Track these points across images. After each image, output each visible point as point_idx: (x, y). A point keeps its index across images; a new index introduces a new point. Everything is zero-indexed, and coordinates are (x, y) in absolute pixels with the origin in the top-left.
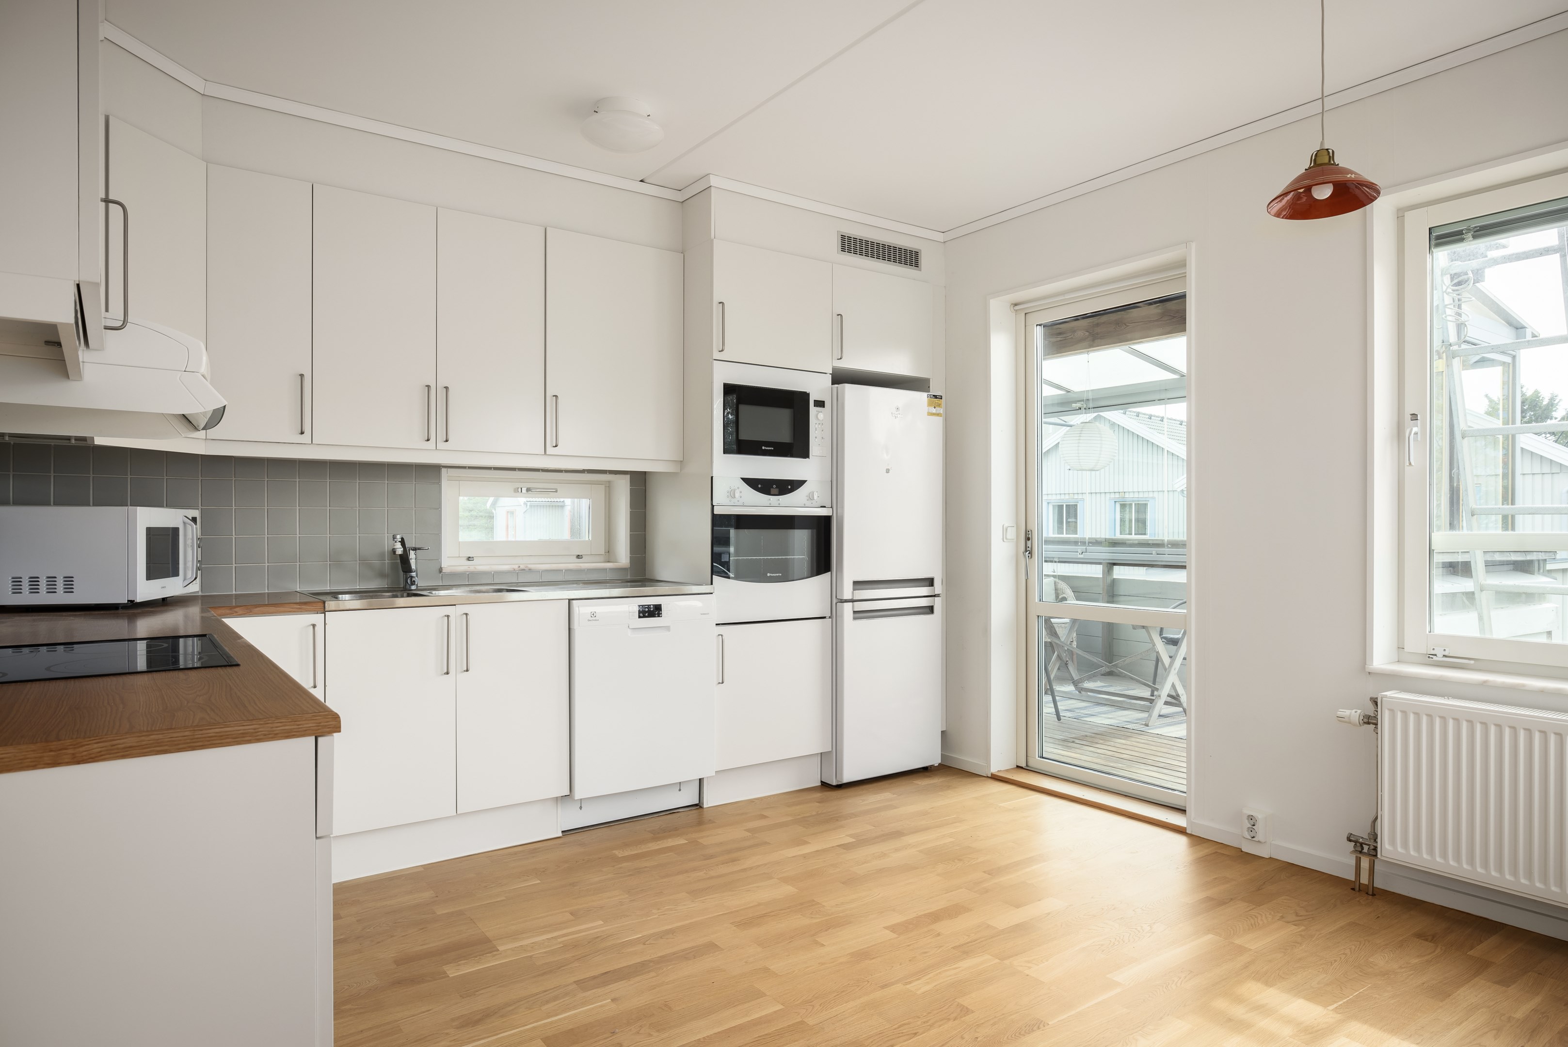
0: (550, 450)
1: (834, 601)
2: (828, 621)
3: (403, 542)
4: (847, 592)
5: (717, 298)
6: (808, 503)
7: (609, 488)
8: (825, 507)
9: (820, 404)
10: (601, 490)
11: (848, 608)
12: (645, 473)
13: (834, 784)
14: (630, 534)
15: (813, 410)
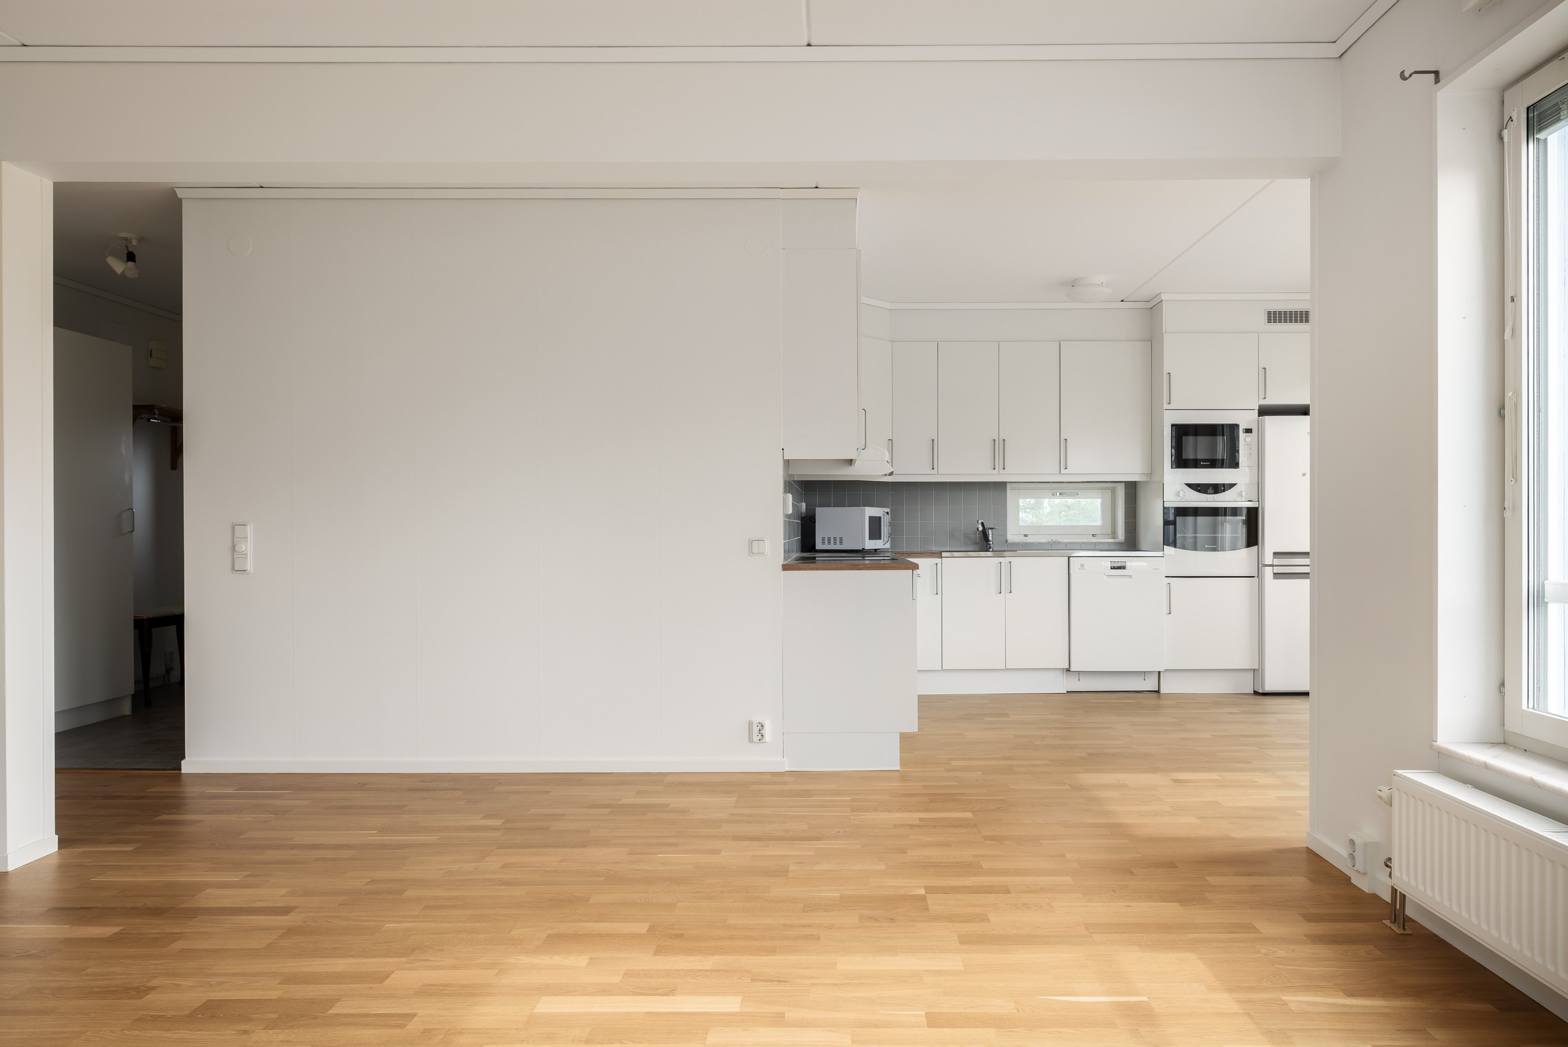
0: (1063, 471)
1: (1260, 566)
2: (1256, 579)
3: (982, 524)
4: (1268, 559)
5: (1166, 371)
6: (1239, 499)
7: (1113, 491)
8: (1252, 501)
9: (1248, 431)
10: (1108, 494)
11: (1268, 572)
12: (1135, 482)
13: (1261, 692)
14: (1125, 521)
15: (1242, 436)
